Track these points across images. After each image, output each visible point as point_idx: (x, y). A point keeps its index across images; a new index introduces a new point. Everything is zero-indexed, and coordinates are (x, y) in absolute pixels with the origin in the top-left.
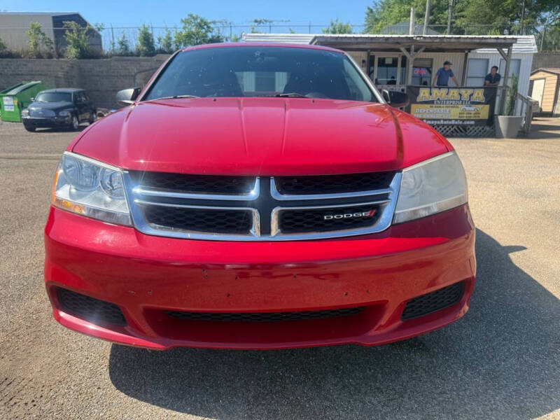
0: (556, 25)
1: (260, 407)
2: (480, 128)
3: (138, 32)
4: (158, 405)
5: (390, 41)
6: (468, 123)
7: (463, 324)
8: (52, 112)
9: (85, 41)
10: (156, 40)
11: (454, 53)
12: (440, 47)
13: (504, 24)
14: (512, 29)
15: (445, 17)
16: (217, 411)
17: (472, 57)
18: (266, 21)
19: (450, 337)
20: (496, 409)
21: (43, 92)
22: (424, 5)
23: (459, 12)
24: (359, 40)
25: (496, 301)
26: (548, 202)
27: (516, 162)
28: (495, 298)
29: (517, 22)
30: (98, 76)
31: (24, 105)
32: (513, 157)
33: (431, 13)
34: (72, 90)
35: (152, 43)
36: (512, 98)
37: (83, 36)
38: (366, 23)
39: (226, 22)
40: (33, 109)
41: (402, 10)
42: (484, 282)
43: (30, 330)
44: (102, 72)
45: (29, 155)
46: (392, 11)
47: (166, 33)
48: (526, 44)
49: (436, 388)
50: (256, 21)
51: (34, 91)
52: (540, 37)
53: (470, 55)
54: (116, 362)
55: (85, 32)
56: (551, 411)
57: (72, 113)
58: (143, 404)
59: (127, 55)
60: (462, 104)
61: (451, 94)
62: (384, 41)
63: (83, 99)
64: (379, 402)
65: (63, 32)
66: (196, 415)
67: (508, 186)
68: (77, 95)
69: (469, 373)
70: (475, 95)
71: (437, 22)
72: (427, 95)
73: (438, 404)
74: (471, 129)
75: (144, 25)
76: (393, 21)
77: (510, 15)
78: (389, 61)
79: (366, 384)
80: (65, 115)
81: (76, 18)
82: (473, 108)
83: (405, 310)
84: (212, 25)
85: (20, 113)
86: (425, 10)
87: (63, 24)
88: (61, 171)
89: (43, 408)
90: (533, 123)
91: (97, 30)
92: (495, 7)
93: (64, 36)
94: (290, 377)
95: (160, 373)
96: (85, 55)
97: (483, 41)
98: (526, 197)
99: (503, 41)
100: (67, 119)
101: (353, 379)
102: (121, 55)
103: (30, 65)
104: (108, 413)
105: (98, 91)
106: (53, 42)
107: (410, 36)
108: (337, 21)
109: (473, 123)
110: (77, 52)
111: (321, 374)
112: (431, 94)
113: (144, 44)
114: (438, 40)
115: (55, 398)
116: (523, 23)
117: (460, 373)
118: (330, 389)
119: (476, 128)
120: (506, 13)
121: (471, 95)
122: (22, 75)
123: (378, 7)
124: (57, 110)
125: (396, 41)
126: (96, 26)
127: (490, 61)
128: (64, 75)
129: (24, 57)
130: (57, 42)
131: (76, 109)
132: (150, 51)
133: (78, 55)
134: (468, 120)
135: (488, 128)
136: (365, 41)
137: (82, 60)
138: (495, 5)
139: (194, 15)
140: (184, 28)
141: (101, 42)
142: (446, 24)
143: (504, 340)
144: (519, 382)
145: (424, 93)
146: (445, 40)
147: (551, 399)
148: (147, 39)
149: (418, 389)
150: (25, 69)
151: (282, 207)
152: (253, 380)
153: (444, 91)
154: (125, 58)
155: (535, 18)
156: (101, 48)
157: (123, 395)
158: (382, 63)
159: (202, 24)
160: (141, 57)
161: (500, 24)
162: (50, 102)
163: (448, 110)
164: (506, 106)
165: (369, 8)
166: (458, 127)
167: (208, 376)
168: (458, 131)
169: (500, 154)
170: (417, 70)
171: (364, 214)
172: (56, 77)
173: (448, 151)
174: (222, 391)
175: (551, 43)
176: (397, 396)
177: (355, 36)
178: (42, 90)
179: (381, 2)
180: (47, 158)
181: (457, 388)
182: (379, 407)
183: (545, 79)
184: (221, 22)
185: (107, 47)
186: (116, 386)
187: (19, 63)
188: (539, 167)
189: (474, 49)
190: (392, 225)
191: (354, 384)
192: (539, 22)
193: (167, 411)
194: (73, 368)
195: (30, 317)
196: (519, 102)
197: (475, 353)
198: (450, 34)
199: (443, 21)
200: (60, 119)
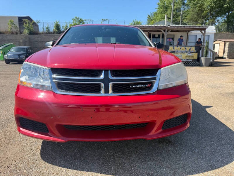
0: (223, 22)
1: (104, 166)
2: (194, 62)
3: (54, 24)
4: (62, 167)
5: (157, 27)
6: (189, 60)
7: (188, 135)
8: (17, 56)
9: (32, 27)
10: (61, 27)
11: (183, 33)
12: (177, 30)
13: (203, 22)
14: (206, 24)
15: (179, 19)
16: (86, 168)
17: (190, 34)
18: (107, 20)
19: (183, 139)
20: (201, 166)
21: (14, 48)
22: (171, 14)
23: (185, 17)
24: (145, 27)
25: (201, 126)
26: (221, 90)
27: (209, 75)
28: (201, 125)
29: (208, 21)
30: (36, 41)
31: (5, 53)
32: (207, 73)
33: (173, 17)
34: (26, 47)
35: (60, 28)
36: (206, 50)
37: (31, 25)
38: (147, 21)
39: (90, 20)
40: (9, 54)
41: (162, 16)
42: (196, 119)
43: (7, 139)
44: (39, 40)
45: (7, 73)
46: (158, 17)
47: (66, 24)
48: (211, 29)
49: (177, 158)
50: (103, 20)
51: (9, 47)
52: (217, 27)
53: (189, 33)
54: (44, 151)
55: (32, 24)
56: (223, 166)
57: (25, 56)
58: (55, 166)
59: (49, 33)
60: (187, 52)
61: (182, 49)
62: (154, 27)
63: (31, 51)
64: (154, 164)
65: (23, 24)
66: (78, 170)
67: (205, 84)
68: (28, 49)
69: (190, 153)
70: (192, 49)
71: (176, 21)
72: (172, 49)
73: (178, 164)
74: (191, 63)
75: (57, 21)
76: (159, 20)
77: (205, 19)
78: (157, 36)
79: (148, 157)
80: (22, 57)
81: (28, 18)
82: (191, 54)
83: (163, 125)
84: (84, 21)
85: (3, 56)
86: (171, 16)
87: (23, 21)
88: (22, 70)
89: (12, 169)
90: (215, 61)
91: (37, 23)
92: (199, 15)
93: (23, 25)
94: (117, 155)
95: (62, 154)
96: (31, 33)
97: (194, 28)
98: (213, 88)
99: (202, 28)
100: (23, 59)
101: (143, 155)
102: (47, 33)
103: (8, 37)
104: (40, 170)
105: (36, 48)
106: (18, 27)
107: (165, 25)
108: (136, 20)
109: (191, 60)
110: (28, 32)
111: (130, 154)
112: (174, 49)
113: (56, 29)
114: (176, 27)
115: (17, 165)
116: (210, 22)
117: (187, 153)
118: (133, 160)
119: (193, 62)
120: (203, 18)
121: (190, 49)
122: (5, 41)
123: (152, 15)
124: (19, 55)
125: (159, 27)
126: (37, 21)
127: (197, 36)
128: (23, 41)
129: (6, 34)
130: (20, 28)
131: (27, 55)
132: (59, 31)
133: (28, 33)
134: (189, 59)
135: (197, 63)
136: (147, 27)
137: (30, 35)
138: (199, 14)
139: (77, 17)
140: (73, 22)
141: (38, 28)
142: (180, 21)
143: (205, 140)
144: (211, 156)
145: (171, 48)
146: (179, 27)
147: (224, 162)
148: (58, 27)
149: (170, 159)
150: (6, 39)
151: (113, 82)
152: (101, 156)
153: (179, 47)
154: (48, 34)
155: (215, 20)
156: (38, 30)
157: (46, 163)
158: (154, 36)
159: (81, 21)
160: (55, 34)
161: (201, 22)
162: (16, 52)
163: (181, 55)
164: (204, 53)
165: (148, 15)
166: (185, 62)
167: (83, 155)
168: (185, 63)
169: (202, 72)
170: (168, 39)
171: (146, 85)
172: (19, 42)
173: (179, 62)
174: (88, 161)
175: (221, 29)
176: (161, 162)
177: (143, 25)
178: (13, 47)
179: (153, 13)
180: (15, 74)
181: (186, 158)
182: (154, 166)
183: (219, 43)
184: (88, 20)
185: (41, 30)
186: (43, 160)
187: (3, 36)
188: (218, 77)
189: (191, 31)
190: (158, 90)
191: (143, 157)
192: (216, 21)
193: (65, 169)
194: (25, 153)
195: (7, 134)
196: (209, 52)
197: (193, 145)
198: (181, 25)
199: (178, 20)
200: (20, 59)
